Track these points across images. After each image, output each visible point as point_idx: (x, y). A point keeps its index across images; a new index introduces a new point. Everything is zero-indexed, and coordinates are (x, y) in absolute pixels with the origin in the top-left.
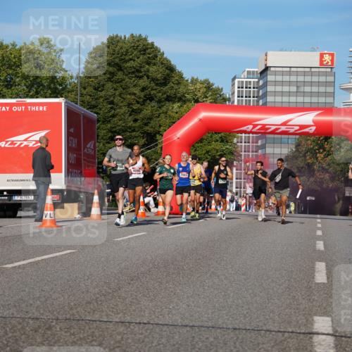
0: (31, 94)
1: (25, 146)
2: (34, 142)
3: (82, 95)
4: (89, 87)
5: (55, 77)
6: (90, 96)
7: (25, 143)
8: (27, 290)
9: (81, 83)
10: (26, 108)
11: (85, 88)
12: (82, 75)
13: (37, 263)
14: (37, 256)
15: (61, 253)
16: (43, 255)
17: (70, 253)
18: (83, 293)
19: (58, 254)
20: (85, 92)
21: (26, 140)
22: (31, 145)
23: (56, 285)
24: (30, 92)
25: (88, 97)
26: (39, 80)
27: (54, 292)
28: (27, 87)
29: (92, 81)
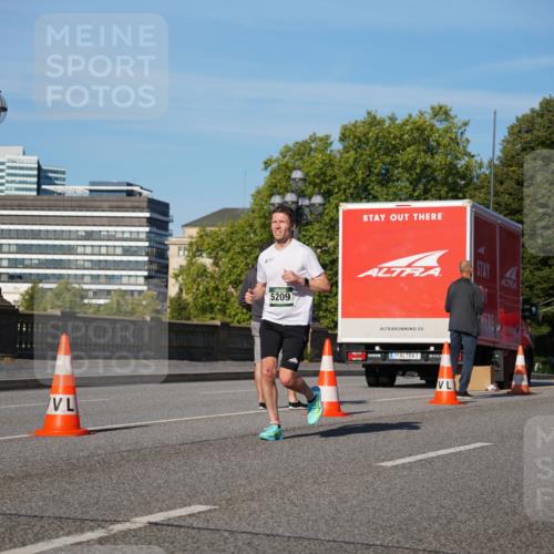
0: (416, 194)
1: (408, 275)
2: (422, 270)
3: (497, 194)
4: (508, 181)
5: (455, 166)
6: (510, 194)
7: (409, 271)
8: (417, 503)
9: (495, 175)
10: (411, 217)
11: (501, 183)
12: (497, 162)
13: (430, 461)
14: (430, 450)
15: (467, 447)
16: (439, 449)
17: (482, 447)
18: (507, 514)
19: (462, 448)
20: (501, 189)
21: (409, 266)
22: (417, 274)
23: (462, 499)
24: (414, 190)
25: (507, 196)
26: (429, 171)
27: (461, 511)
28: (411, 183)
29: (514, 171)
